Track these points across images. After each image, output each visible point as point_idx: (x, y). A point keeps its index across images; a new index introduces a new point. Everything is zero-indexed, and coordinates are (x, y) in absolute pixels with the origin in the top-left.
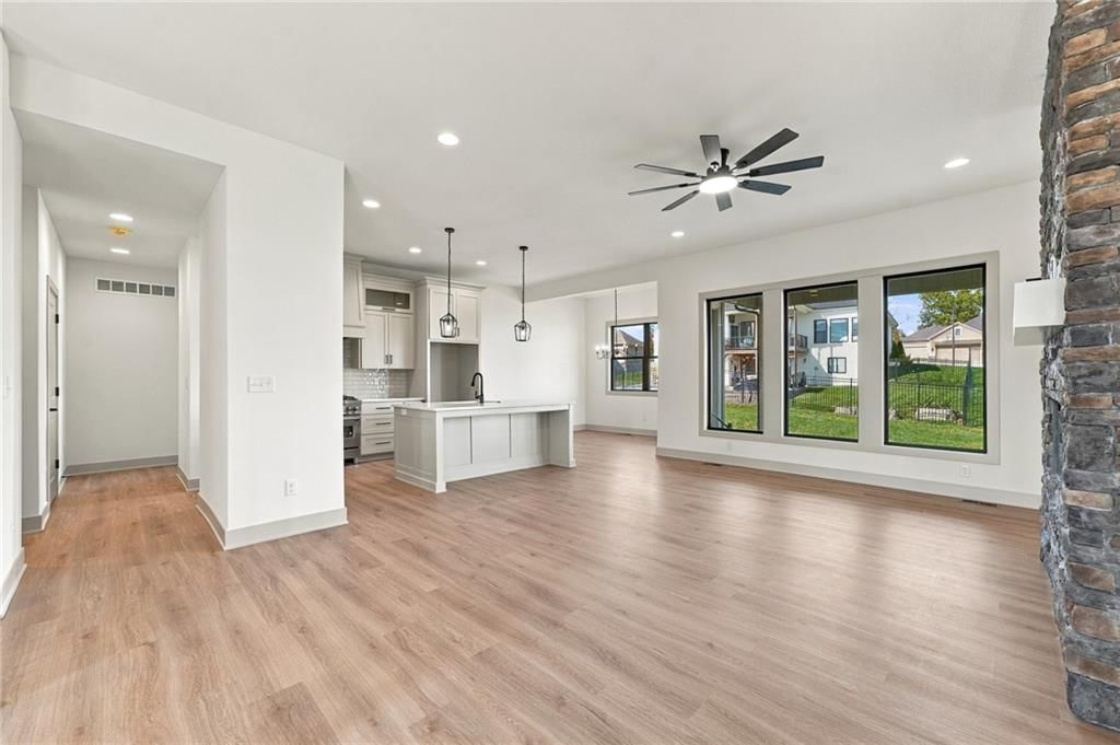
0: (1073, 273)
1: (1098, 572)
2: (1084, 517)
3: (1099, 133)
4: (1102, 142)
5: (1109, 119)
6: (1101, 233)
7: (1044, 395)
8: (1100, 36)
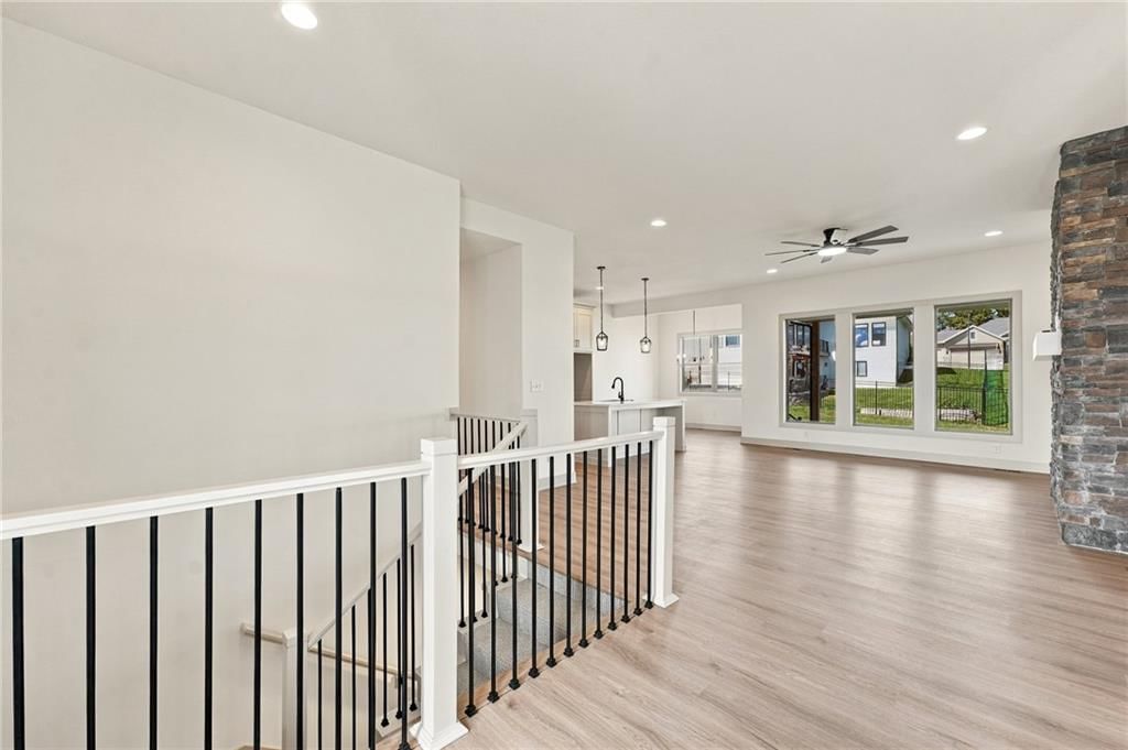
0: (1065, 330)
1: (1076, 473)
2: (1070, 447)
3: (1078, 266)
4: (1079, 270)
5: (1082, 260)
6: (1078, 313)
7: (1054, 392)
8: (1078, 220)
